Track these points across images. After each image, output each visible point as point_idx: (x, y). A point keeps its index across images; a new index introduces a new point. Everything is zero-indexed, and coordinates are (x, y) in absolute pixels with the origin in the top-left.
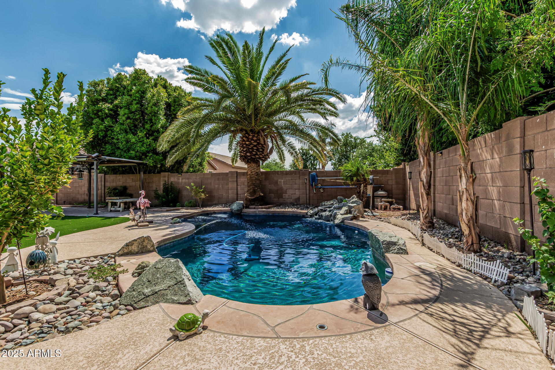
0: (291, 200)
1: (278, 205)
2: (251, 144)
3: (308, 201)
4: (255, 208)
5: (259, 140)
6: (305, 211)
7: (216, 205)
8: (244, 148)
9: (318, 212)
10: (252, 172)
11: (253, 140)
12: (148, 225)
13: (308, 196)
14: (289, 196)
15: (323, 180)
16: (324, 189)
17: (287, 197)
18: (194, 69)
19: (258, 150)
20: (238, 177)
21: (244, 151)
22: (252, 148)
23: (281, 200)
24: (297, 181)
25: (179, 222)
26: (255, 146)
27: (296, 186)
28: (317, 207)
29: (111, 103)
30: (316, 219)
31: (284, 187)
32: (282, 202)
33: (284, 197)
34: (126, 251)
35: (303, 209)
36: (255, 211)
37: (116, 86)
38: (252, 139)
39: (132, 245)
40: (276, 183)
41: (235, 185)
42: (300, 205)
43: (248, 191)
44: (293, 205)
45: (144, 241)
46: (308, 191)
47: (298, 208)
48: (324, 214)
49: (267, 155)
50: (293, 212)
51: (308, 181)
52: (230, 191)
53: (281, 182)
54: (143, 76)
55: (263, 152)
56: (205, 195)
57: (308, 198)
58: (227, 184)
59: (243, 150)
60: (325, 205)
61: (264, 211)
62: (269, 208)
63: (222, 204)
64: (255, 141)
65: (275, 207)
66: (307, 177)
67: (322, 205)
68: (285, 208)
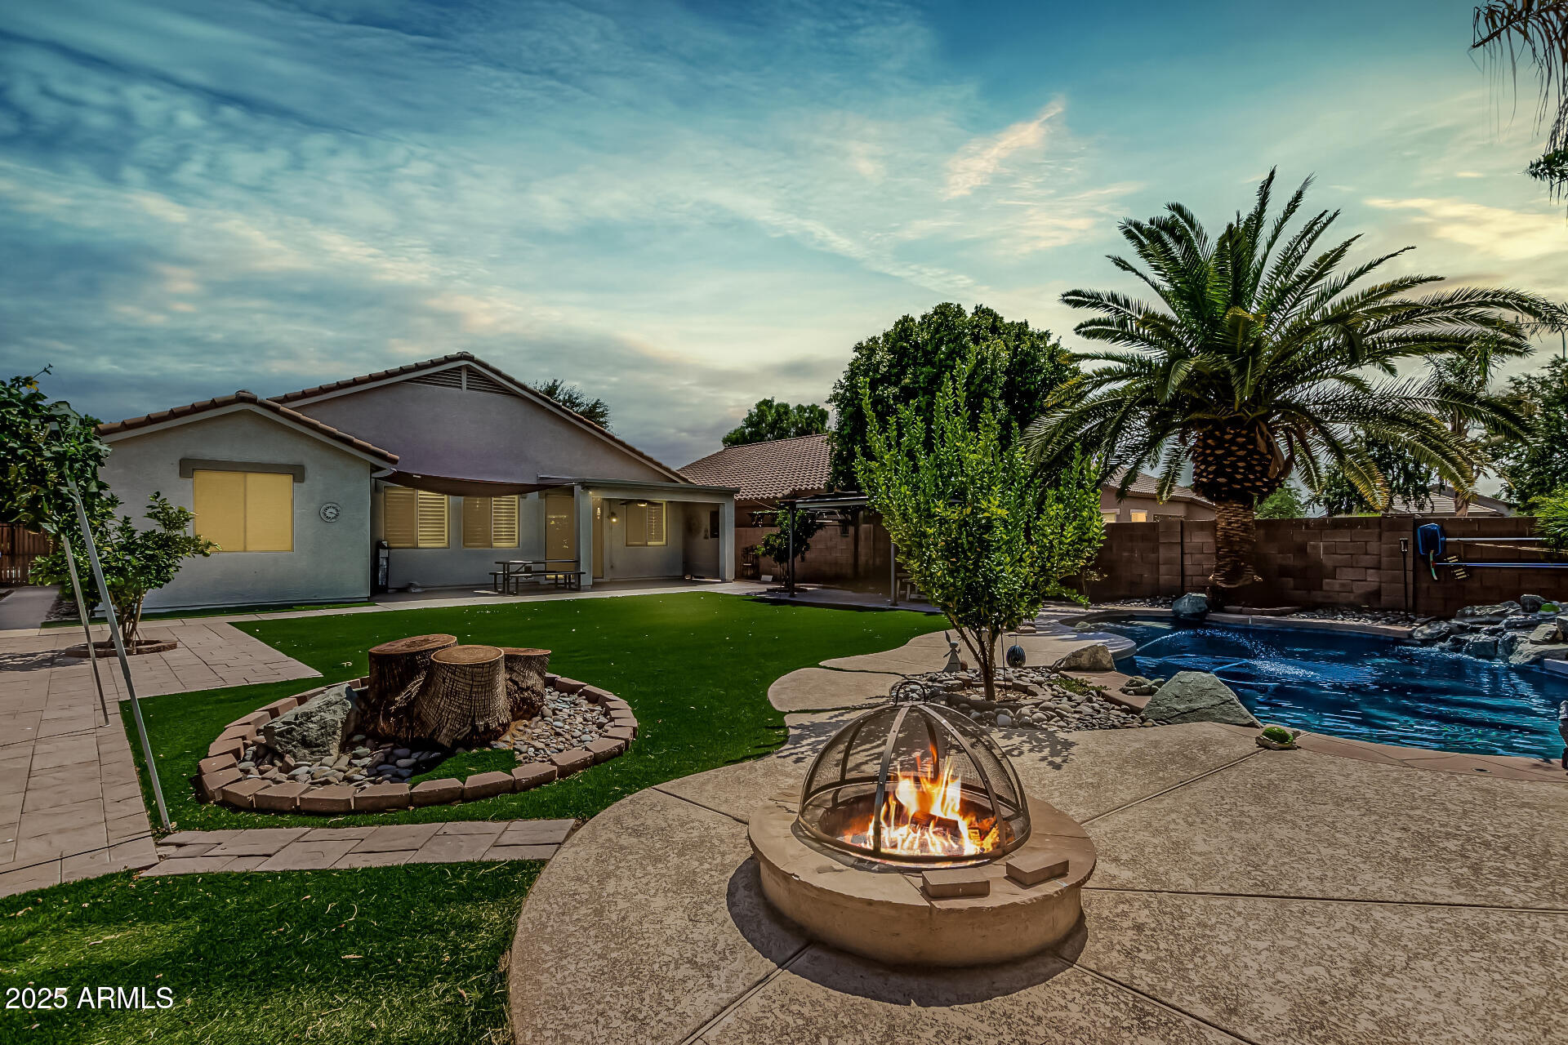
0: (1352, 597)
1: (1311, 608)
2: (1232, 454)
3: (1410, 602)
4: (1240, 612)
5: (1254, 441)
6: (1401, 628)
7: (1128, 598)
8: (1209, 464)
9: (1451, 632)
10: (1229, 524)
11: (1237, 444)
12: (1034, 631)
13: (1411, 587)
14: (1343, 585)
15: (1469, 546)
16: (1468, 570)
17: (1337, 588)
18: (1084, 296)
19: (1250, 468)
20: (1186, 533)
21: (1209, 473)
22: (1233, 465)
23: (1318, 596)
24: (1373, 546)
25: (1089, 630)
26: (1241, 459)
27: (1367, 560)
28: (1447, 619)
29: (896, 384)
30: (1442, 649)
31: (1327, 561)
32: (1320, 600)
33: (1325, 587)
34: (1073, 664)
35: (1395, 623)
36: (1243, 620)
37: (902, 347)
38: (1232, 442)
39: (1080, 656)
40: (1302, 550)
41: (1176, 552)
42: (1384, 610)
43: (1217, 570)
44: (1356, 609)
45: (1097, 652)
46: (1410, 575)
47: (1376, 619)
48: (1471, 638)
49: (1277, 480)
50: (1364, 627)
51: (1411, 547)
52: (1163, 569)
53: (1316, 548)
54: (958, 322)
55: (1264, 473)
56: (1101, 576)
57: (1410, 593)
58: (1156, 550)
59: (1205, 470)
60: (1473, 615)
61: (1269, 621)
62: (1283, 614)
63: (1143, 598)
64: (1242, 447)
65: (1301, 611)
66: (1407, 536)
67: (1464, 616)
68: (1334, 614)
